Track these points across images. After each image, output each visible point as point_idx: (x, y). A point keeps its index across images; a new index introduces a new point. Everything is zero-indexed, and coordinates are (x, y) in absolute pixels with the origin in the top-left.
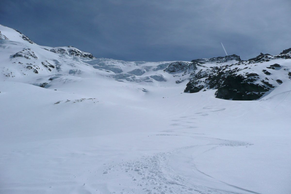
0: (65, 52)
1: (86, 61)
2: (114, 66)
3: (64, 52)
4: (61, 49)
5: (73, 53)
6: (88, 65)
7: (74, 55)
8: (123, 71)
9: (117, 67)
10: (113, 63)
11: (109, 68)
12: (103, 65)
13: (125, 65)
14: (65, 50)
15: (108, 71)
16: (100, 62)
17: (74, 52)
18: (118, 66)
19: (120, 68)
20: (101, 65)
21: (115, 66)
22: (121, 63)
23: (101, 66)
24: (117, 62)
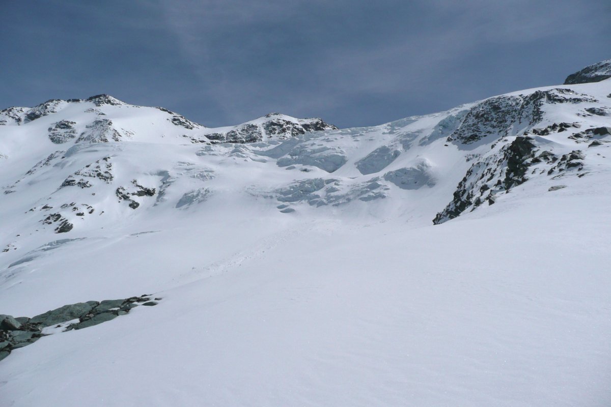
0: (257, 131)
1: (265, 150)
2: (325, 149)
3: (255, 131)
4: (249, 126)
5: (274, 129)
6: (264, 161)
7: (275, 133)
8: (346, 159)
9: (334, 151)
10: (328, 140)
11: (312, 157)
12: (300, 152)
13: (357, 141)
14: (257, 127)
15: (305, 170)
16: (296, 144)
17: (275, 127)
18: (335, 149)
19: (342, 152)
20: (296, 155)
21: (328, 149)
22: (349, 137)
23: (294, 157)
24: (338, 137)
